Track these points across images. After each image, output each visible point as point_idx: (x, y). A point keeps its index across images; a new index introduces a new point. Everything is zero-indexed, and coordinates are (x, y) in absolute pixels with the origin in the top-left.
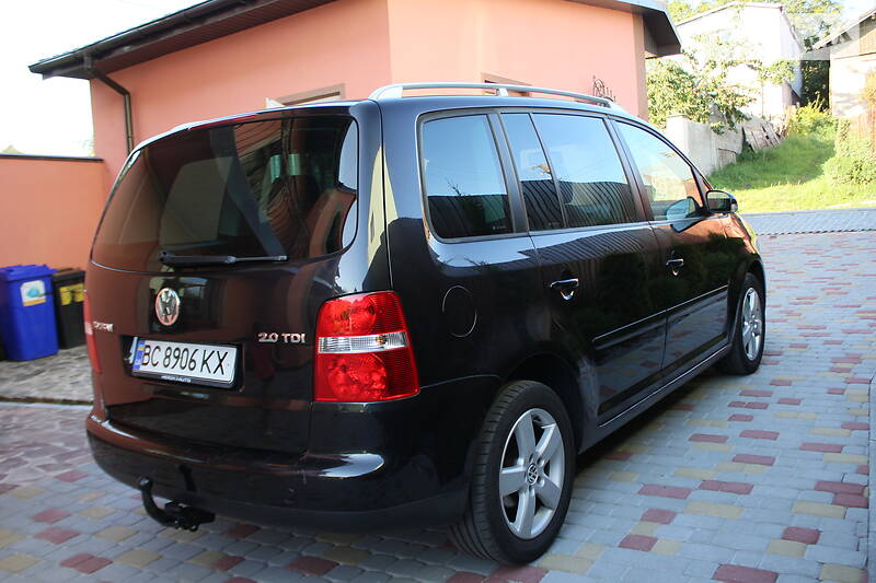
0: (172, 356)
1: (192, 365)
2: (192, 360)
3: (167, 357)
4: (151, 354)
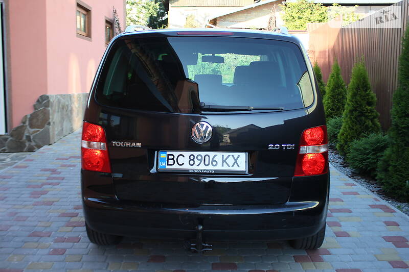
0: (195, 160)
1: (214, 163)
2: (213, 161)
3: (190, 160)
4: (175, 159)
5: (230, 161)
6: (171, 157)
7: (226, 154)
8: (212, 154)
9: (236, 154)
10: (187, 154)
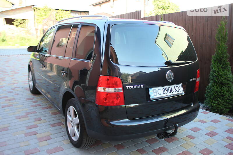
0: (165, 90)
2: (172, 90)
3: (163, 91)
4: (157, 92)
5: (177, 89)
6: (155, 91)
7: (175, 86)
8: (170, 87)
9: (178, 85)
10: (161, 88)
